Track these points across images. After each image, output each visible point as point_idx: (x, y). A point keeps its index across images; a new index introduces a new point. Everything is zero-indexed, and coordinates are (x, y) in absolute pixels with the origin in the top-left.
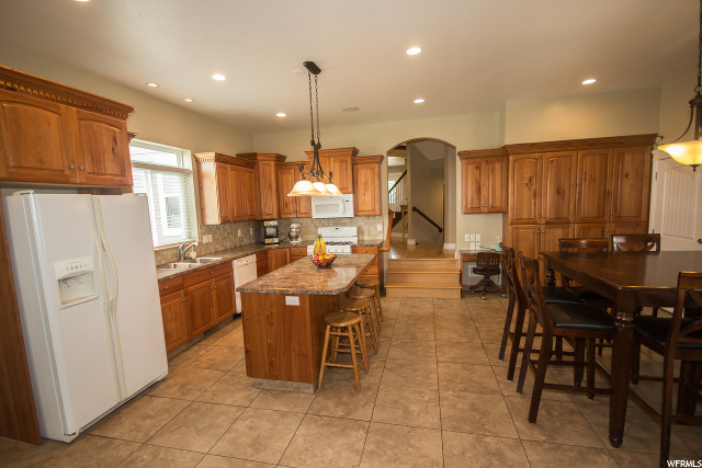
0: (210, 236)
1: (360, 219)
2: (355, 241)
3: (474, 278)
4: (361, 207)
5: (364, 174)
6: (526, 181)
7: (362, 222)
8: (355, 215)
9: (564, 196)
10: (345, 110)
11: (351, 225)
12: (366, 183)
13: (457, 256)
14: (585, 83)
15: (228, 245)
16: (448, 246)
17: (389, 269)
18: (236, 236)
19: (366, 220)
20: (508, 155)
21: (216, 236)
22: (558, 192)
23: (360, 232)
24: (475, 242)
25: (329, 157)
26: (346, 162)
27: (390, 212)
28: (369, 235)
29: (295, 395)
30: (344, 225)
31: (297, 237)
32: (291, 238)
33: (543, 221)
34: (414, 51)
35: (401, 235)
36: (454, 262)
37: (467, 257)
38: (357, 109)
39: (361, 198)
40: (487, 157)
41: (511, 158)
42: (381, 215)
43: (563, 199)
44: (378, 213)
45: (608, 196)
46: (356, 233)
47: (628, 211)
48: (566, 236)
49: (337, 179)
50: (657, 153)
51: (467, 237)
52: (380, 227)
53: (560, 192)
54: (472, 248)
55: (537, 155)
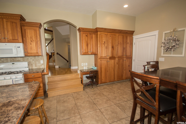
1: (29, 58)
2: (27, 69)
3: (86, 81)
4: (29, 51)
5: (30, 33)
6: (103, 43)
7: (31, 59)
8: (26, 56)
9: (114, 48)
11: (24, 61)
12: (31, 38)
13: (79, 72)
16: (73, 68)
17: (48, 82)
19: (33, 58)
20: (97, 32)
22: (112, 47)
23: (30, 65)
24: (86, 66)
25: (2, 18)
27: (47, 54)
28: (36, 66)
30: (19, 61)
33: (109, 58)
35: (52, 64)
36: (78, 75)
37: (83, 73)
39: (29, 46)
40: (90, 32)
41: (99, 33)
42: (42, 56)
43: (114, 50)
44: (40, 54)
45: (124, 49)
46: (27, 66)
47: (128, 54)
48: (114, 62)
49: (10, 32)
50: (135, 37)
51: (82, 64)
52: (42, 62)
53: (113, 47)
54: (85, 68)
55: (106, 33)
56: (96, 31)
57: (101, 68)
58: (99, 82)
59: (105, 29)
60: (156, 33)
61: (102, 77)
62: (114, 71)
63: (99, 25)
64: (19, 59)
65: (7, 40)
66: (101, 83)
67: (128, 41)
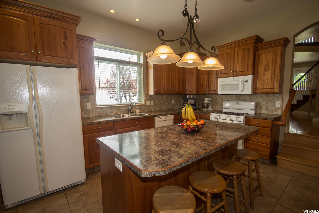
0: (152, 102)
2: (252, 113)
4: (260, 86)
7: (261, 99)
11: (251, 101)
12: (266, 65)
15: (164, 108)
18: (170, 103)
19: (265, 97)
21: (156, 102)
23: (257, 106)
26: (249, 49)
27: (292, 91)
31: (208, 107)
32: (204, 107)
35: (306, 113)
42: (280, 93)
44: (277, 90)
49: (239, 64)
52: (278, 104)
65: (234, 74)
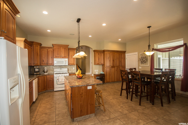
4: (70, 62)
5: (71, 53)
6: (108, 58)
8: (68, 65)
10: (70, 34)
13: (93, 75)
14: (119, 40)
25: (61, 47)
26: (66, 49)
28: (71, 71)
29: (89, 119)
31: (47, 72)
32: (45, 72)
33: (111, 67)
34: (104, 25)
38: (74, 35)
39: (70, 60)
40: (100, 52)
41: (105, 53)
42: (75, 65)
45: (120, 62)
46: (67, 70)
47: (123, 65)
48: (114, 70)
49: (63, 53)
50: (126, 55)
51: (95, 71)
52: (74, 68)
53: (113, 61)
54: (96, 73)
55: (109, 53)
56: (104, 51)
57: (107, 73)
58: (106, 82)
59: (109, 50)
60: (137, 53)
61: (107, 78)
62: (114, 75)
63: (105, 49)
64: (63, 67)
65: (62, 57)
66: (107, 82)
67: (123, 57)
